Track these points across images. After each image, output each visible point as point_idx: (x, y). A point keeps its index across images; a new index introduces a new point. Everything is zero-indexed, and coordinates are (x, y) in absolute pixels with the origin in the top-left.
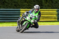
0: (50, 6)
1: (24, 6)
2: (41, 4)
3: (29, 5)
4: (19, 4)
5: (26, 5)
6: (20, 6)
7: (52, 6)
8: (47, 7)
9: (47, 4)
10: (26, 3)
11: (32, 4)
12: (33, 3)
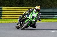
0: (31, 4)
1: (6, 4)
2: (22, 2)
3: (10, 3)
4: (1, 2)
5: (8, 3)
6: (2, 4)
7: (33, 4)
8: (28, 5)
9: (28, 2)
10: (8, 1)
11: (13, 2)
12: (15, 1)
